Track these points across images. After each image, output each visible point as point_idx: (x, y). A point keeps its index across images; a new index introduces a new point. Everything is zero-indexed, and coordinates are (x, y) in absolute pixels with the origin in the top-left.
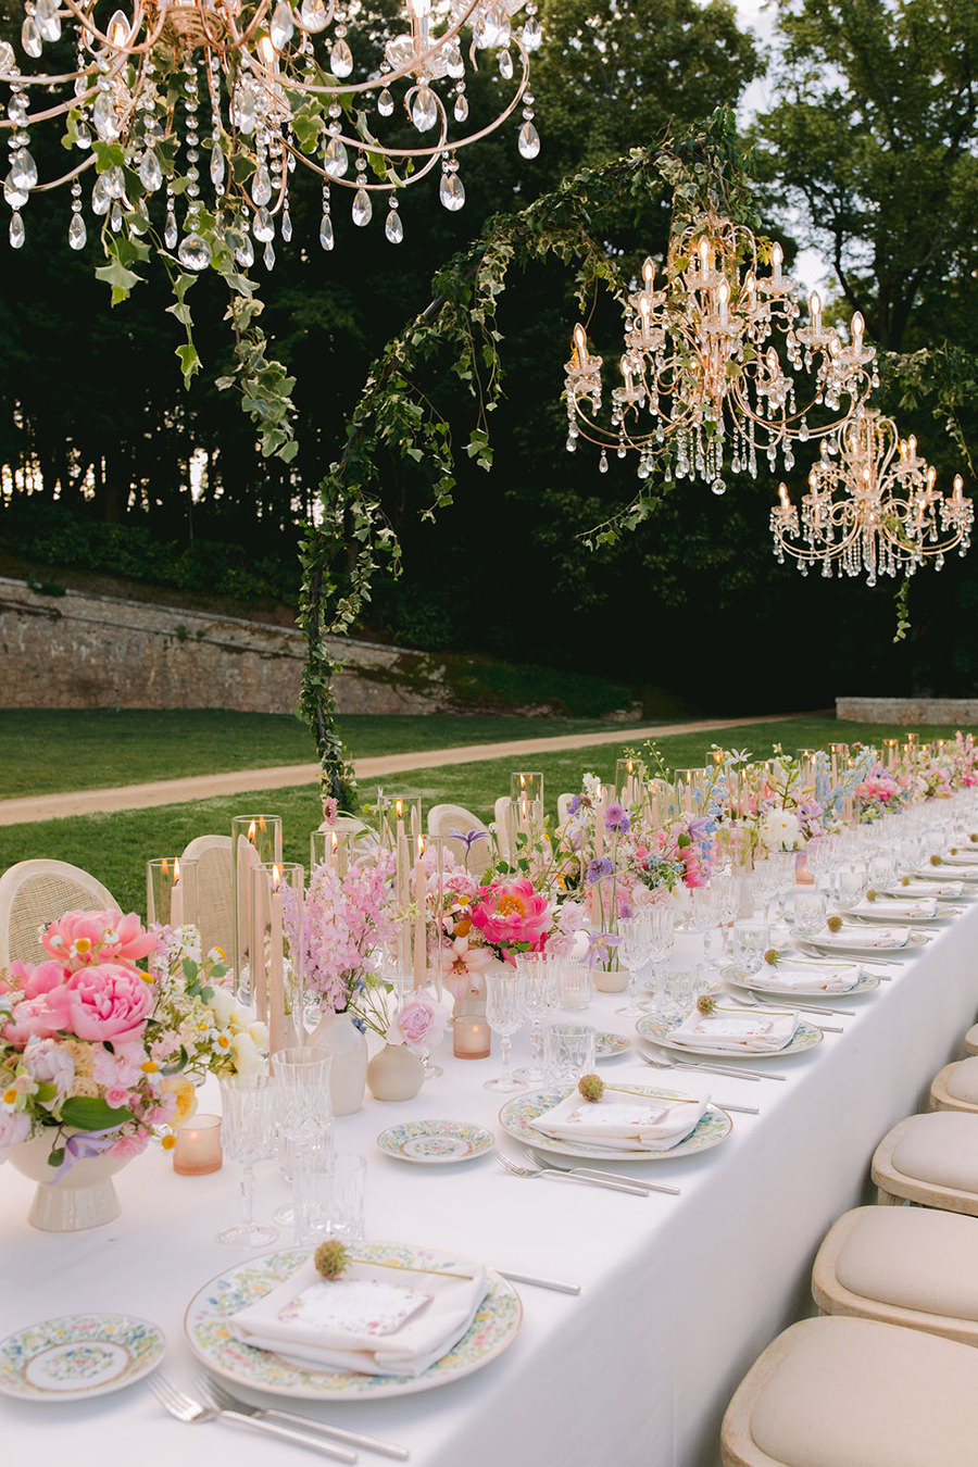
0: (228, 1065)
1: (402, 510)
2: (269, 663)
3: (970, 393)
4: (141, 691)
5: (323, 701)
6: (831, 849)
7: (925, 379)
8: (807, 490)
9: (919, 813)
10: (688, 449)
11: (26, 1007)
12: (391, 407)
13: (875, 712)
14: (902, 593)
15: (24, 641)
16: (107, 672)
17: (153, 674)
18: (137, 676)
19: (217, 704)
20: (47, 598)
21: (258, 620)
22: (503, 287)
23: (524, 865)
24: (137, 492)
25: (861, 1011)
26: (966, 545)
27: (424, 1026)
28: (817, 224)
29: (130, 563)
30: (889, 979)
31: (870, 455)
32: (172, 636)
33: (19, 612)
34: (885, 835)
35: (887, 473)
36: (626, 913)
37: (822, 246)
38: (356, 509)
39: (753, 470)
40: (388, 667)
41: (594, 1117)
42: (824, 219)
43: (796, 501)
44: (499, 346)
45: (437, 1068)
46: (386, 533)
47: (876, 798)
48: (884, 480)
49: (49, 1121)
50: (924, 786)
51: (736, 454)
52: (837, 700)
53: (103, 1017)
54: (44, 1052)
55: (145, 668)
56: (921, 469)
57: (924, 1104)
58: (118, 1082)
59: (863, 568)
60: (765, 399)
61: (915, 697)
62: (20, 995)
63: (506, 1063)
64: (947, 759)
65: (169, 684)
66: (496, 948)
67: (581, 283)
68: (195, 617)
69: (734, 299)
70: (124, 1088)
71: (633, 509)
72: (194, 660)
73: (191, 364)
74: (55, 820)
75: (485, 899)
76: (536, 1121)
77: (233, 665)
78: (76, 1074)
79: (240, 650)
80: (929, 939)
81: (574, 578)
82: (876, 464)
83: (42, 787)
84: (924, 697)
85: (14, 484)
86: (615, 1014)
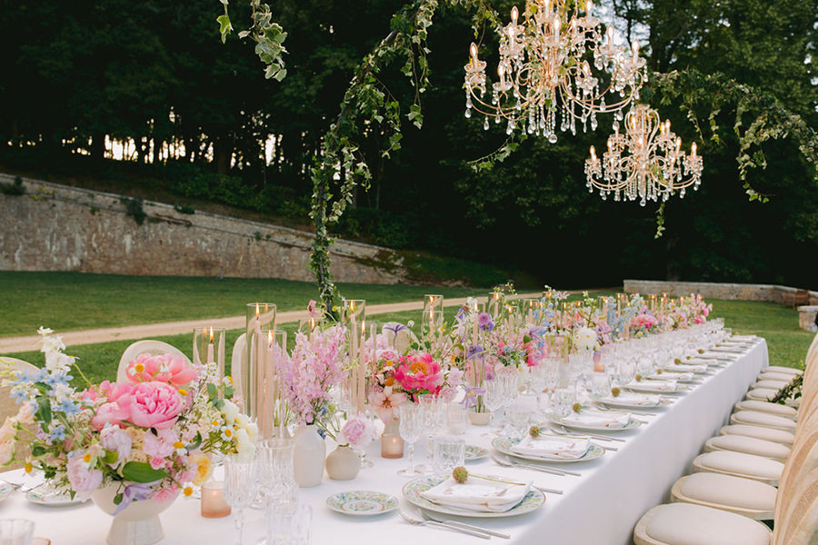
0: (233, 449)
1: (382, 170)
2: (306, 253)
3: (702, 96)
4: (234, 268)
5: (324, 260)
6: (615, 351)
7: (676, 87)
8: (606, 149)
9: (668, 336)
10: (535, 117)
11: (107, 406)
12: (365, 92)
13: (646, 287)
14: (660, 210)
15: (171, 238)
16: (216, 256)
17: (241, 258)
18: (233, 259)
19: (276, 276)
20: (185, 215)
21: (300, 229)
22: (431, 23)
23: (428, 345)
24: (237, 158)
25: (629, 440)
26: (698, 183)
27: (358, 435)
28: (618, 15)
29: (231, 197)
30: (647, 423)
31: (643, 131)
32: (252, 237)
33: (169, 222)
34: (648, 346)
35: (653, 142)
36: (490, 378)
37: (620, 28)
38: (345, 151)
39: (573, 129)
40: (372, 257)
41: (460, 491)
42: (621, 13)
43: (600, 156)
44: (428, 56)
45: (370, 463)
46: (361, 165)
47: (643, 326)
48: (651, 146)
49: (117, 478)
50: (672, 323)
51: (564, 120)
52: (625, 281)
53: (149, 412)
54: (112, 433)
55: (238, 255)
56: (672, 140)
57: (667, 499)
58: (158, 453)
59: (638, 196)
60: (581, 90)
61: (669, 280)
62: (105, 399)
63: (411, 460)
64: (685, 308)
65: (250, 263)
66: (409, 394)
67: (475, 21)
68: (266, 227)
69: (563, 30)
70: (162, 457)
71: (503, 149)
72: (264, 251)
73: (226, 27)
74: (181, 335)
75: (403, 364)
76: (426, 493)
77: (286, 254)
78: (133, 448)
79: (289, 246)
80: (672, 402)
81: (477, 209)
82: (647, 136)
83: (176, 317)
84: (674, 281)
85: (169, 152)
86: (481, 437)
